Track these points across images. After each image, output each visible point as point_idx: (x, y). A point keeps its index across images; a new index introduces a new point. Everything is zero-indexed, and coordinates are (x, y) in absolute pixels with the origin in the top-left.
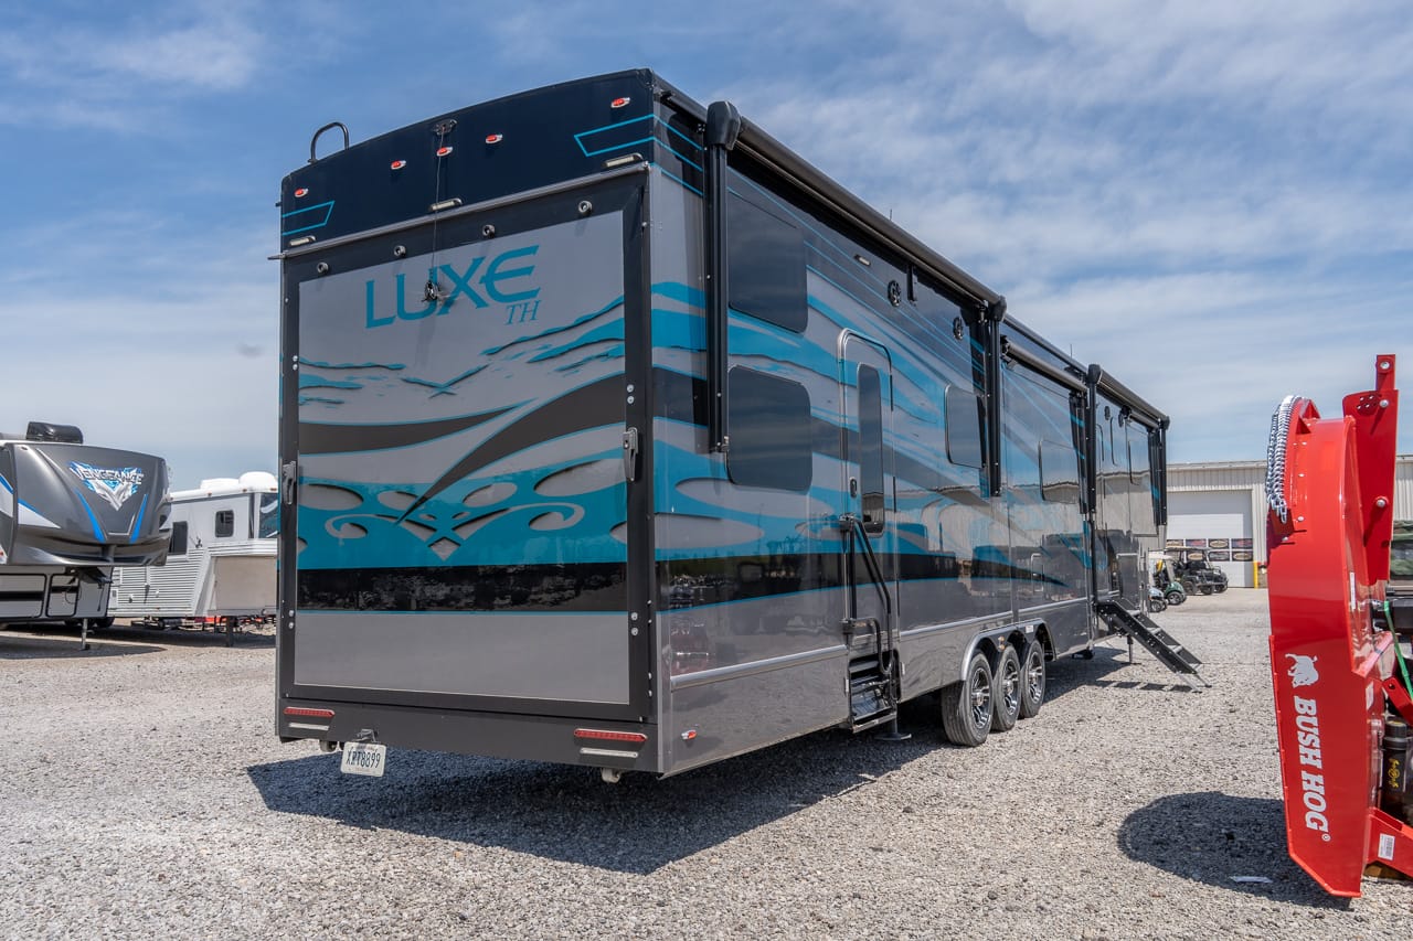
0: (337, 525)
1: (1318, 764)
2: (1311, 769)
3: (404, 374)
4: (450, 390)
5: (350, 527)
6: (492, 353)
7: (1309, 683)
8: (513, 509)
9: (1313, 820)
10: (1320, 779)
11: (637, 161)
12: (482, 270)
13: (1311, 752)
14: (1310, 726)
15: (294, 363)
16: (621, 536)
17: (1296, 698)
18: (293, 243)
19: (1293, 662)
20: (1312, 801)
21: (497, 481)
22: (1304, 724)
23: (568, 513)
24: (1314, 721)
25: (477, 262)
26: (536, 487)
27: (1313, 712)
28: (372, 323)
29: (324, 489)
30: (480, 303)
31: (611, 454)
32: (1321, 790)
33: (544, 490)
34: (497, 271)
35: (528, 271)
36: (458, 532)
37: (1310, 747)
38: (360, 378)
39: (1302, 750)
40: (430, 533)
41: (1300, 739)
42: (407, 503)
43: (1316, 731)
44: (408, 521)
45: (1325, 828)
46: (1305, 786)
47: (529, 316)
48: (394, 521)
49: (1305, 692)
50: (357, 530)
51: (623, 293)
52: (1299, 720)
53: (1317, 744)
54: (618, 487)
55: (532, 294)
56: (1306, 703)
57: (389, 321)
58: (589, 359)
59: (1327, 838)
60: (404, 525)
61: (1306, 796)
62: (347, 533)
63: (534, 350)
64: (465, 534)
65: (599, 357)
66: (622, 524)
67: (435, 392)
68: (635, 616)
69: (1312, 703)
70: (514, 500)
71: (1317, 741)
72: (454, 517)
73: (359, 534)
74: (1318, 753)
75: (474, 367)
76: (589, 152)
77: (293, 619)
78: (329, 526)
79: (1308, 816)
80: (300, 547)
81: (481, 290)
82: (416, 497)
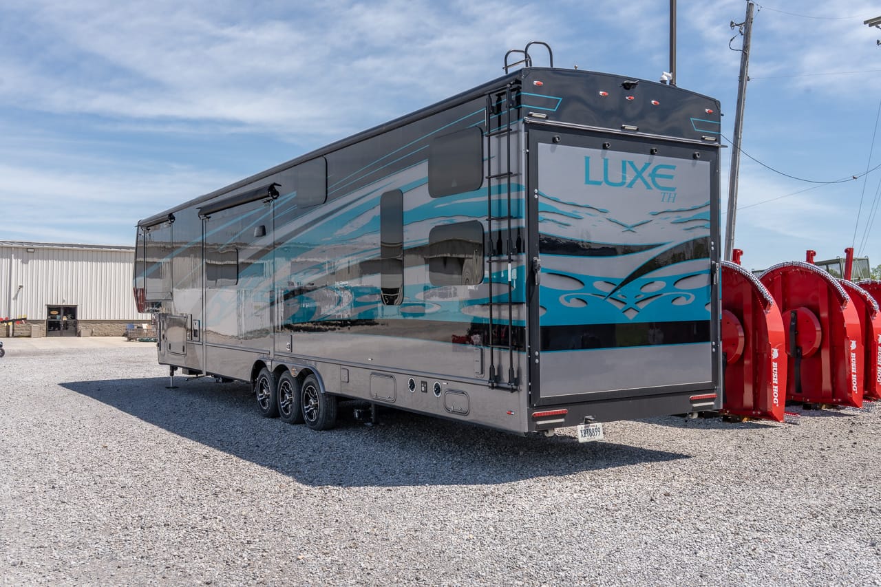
0: (567, 299)
3: (607, 216)
4: (633, 229)
5: (576, 300)
6: (654, 215)
8: (665, 294)
11: (715, 141)
12: (650, 170)
15: (535, 194)
16: (709, 308)
18: (535, 115)
21: (658, 281)
23: (688, 297)
25: (648, 165)
26: (675, 284)
28: (588, 181)
29: (558, 277)
30: (649, 187)
31: (704, 272)
33: (679, 286)
34: (656, 173)
35: (671, 177)
36: (638, 305)
38: (581, 212)
40: (624, 305)
42: (610, 288)
44: (611, 298)
47: (671, 200)
48: (603, 298)
50: (581, 302)
51: (709, 200)
54: (708, 286)
55: (673, 189)
57: (599, 183)
58: (697, 227)
60: (609, 300)
62: (575, 304)
63: (674, 217)
64: (642, 306)
65: (701, 227)
66: (708, 303)
67: (625, 229)
68: (714, 343)
70: (665, 290)
72: (636, 297)
73: (582, 305)
75: (645, 220)
76: (696, 129)
77: (538, 357)
78: (562, 299)
80: (542, 312)
81: (649, 180)
82: (615, 285)
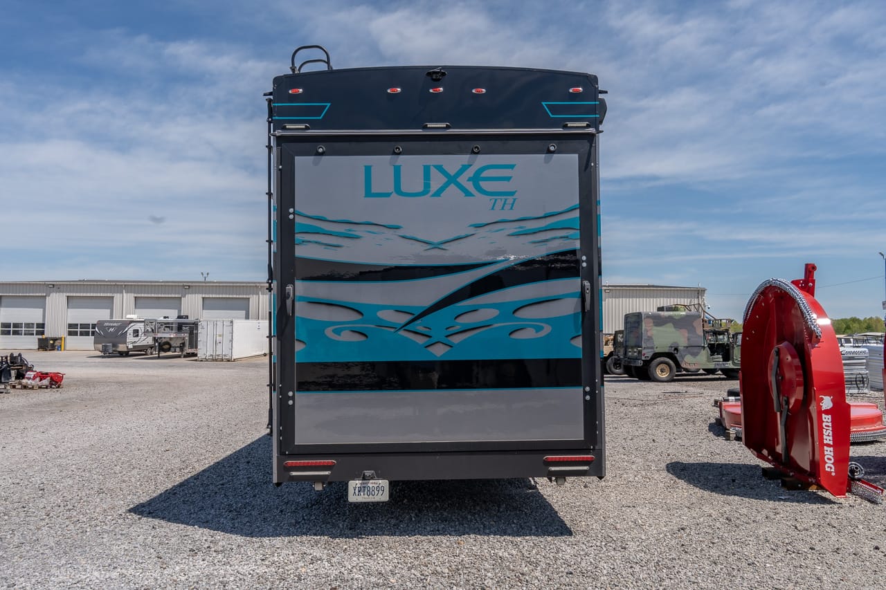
0: (337, 332)
1: (831, 443)
2: (828, 445)
3: (400, 232)
4: (443, 246)
5: (351, 333)
6: (478, 226)
7: (828, 408)
8: (496, 325)
9: (828, 467)
10: (832, 449)
11: (588, 126)
12: (470, 172)
13: (828, 438)
14: (828, 426)
15: (290, 214)
16: (578, 343)
17: (823, 415)
18: (288, 126)
19: (822, 399)
20: (829, 459)
21: (488, 307)
22: (826, 426)
23: (539, 329)
24: (830, 424)
25: (464, 168)
26: (515, 312)
27: (830, 420)
28: (369, 193)
29: (323, 307)
30: (468, 194)
31: (571, 295)
32: (832, 454)
33: (520, 314)
34: (482, 176)
35: (508, 179)
36: (450, 338)
37: (828, 435)
38: (358, 231)
39: (825, 437)
40: (427, 339)
41: (824, 432)
42: (405, 318)
43: (831, 428)
44: (405, 330)
45: (833, 470)
46: (826, 453)
47: (507, 207)
48: (393, 330)
49: (827, 412)
50: (357, 335)
51: (578, 202)
52: (824, 424)
53: (831, 434)
54: (575, 315)
55: (512, 194)
56: (827, 417)
57: (388, 195)
58: (555, 238)
59: (833, 474)
60: (402, 333)
61: (826, 457)
62: (347, 337)
63: (512, 228)
64: (456, 340)
65: (561, 237)
66: (579, 336)
67: (429, 247)
68: (588, 389)
69: (830, 416)
70: (496, 319)
71: (831, 433)
72: (448, 328)
73: (362, 338)
74: (831, 438)
75: (463, 234)
76: (553, 114)
77: (293, 398)
78: (329, 332)
79: (827, 465)
80: (298, 347)
81: (470, 186)
82: (413, 314)
